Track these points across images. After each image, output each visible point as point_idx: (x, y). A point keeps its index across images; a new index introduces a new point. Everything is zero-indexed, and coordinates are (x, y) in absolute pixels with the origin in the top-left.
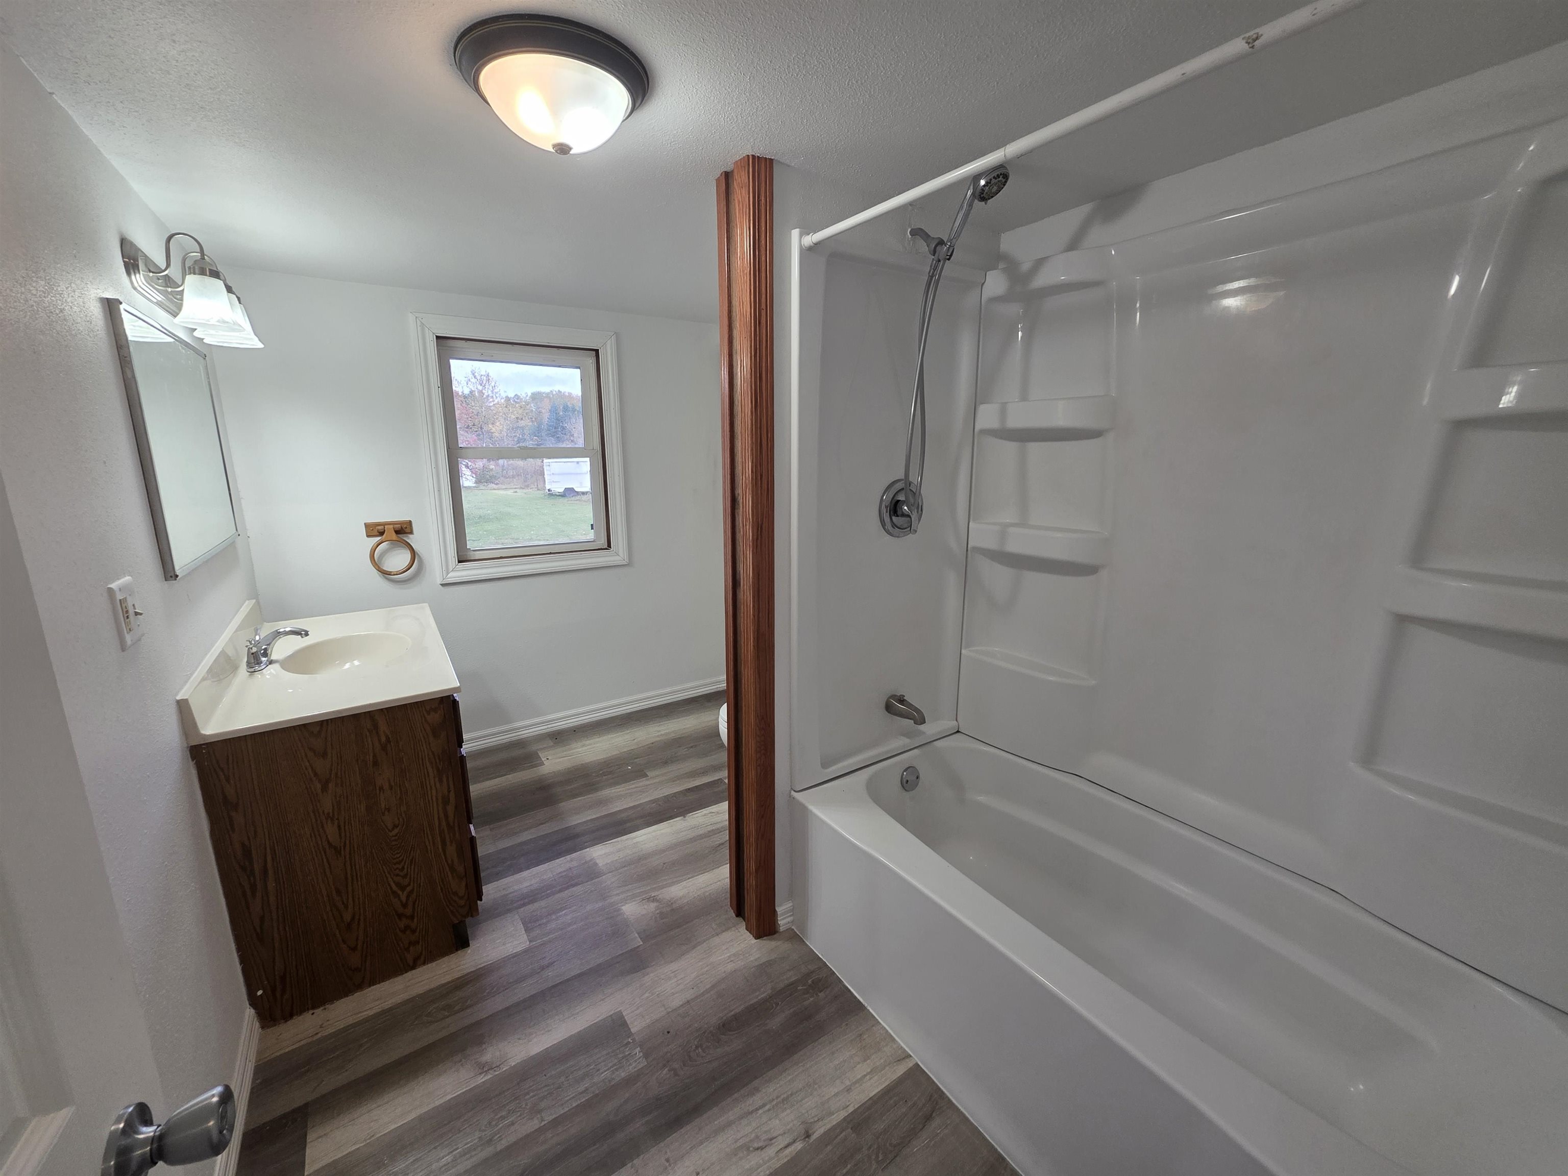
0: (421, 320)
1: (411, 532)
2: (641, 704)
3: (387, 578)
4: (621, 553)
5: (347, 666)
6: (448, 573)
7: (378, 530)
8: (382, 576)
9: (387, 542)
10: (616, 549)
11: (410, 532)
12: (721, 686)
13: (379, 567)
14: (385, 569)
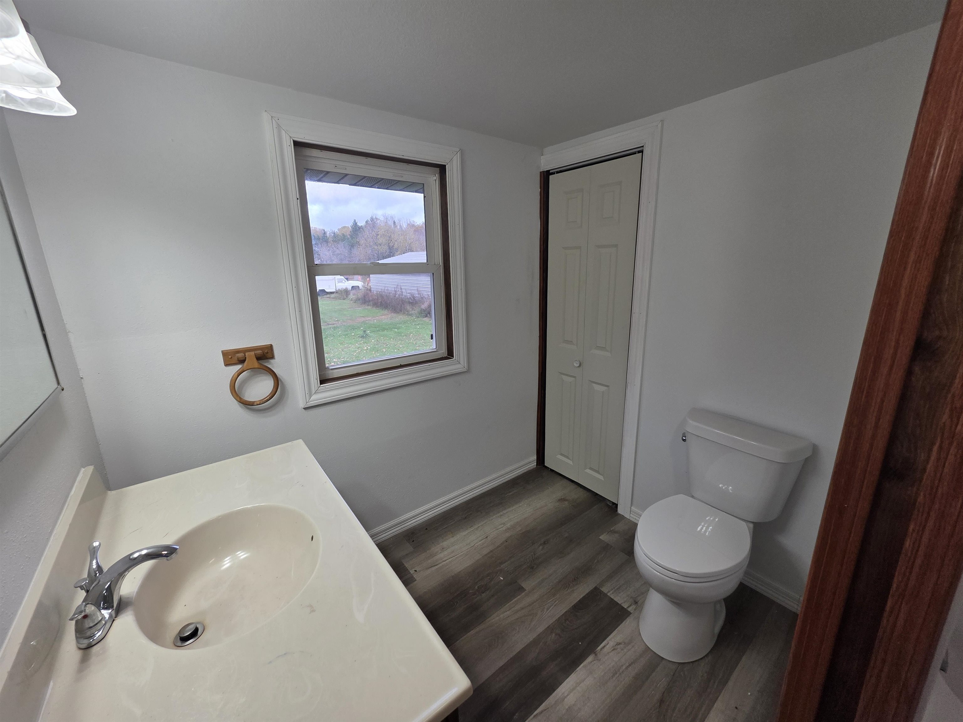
0: (277, 121)
1: (273, 357)
2: (474, 492)
3: (248, 408)
4: (462, 362)
5: (227, 563)
6: (310, 396)
7: (238, 359)
8: (244, 407)
9: (250, 370)
10: (458, 358)
11: (271, 357)
12: (531, 466)
13: (240, 398)
14: (245, 399)
